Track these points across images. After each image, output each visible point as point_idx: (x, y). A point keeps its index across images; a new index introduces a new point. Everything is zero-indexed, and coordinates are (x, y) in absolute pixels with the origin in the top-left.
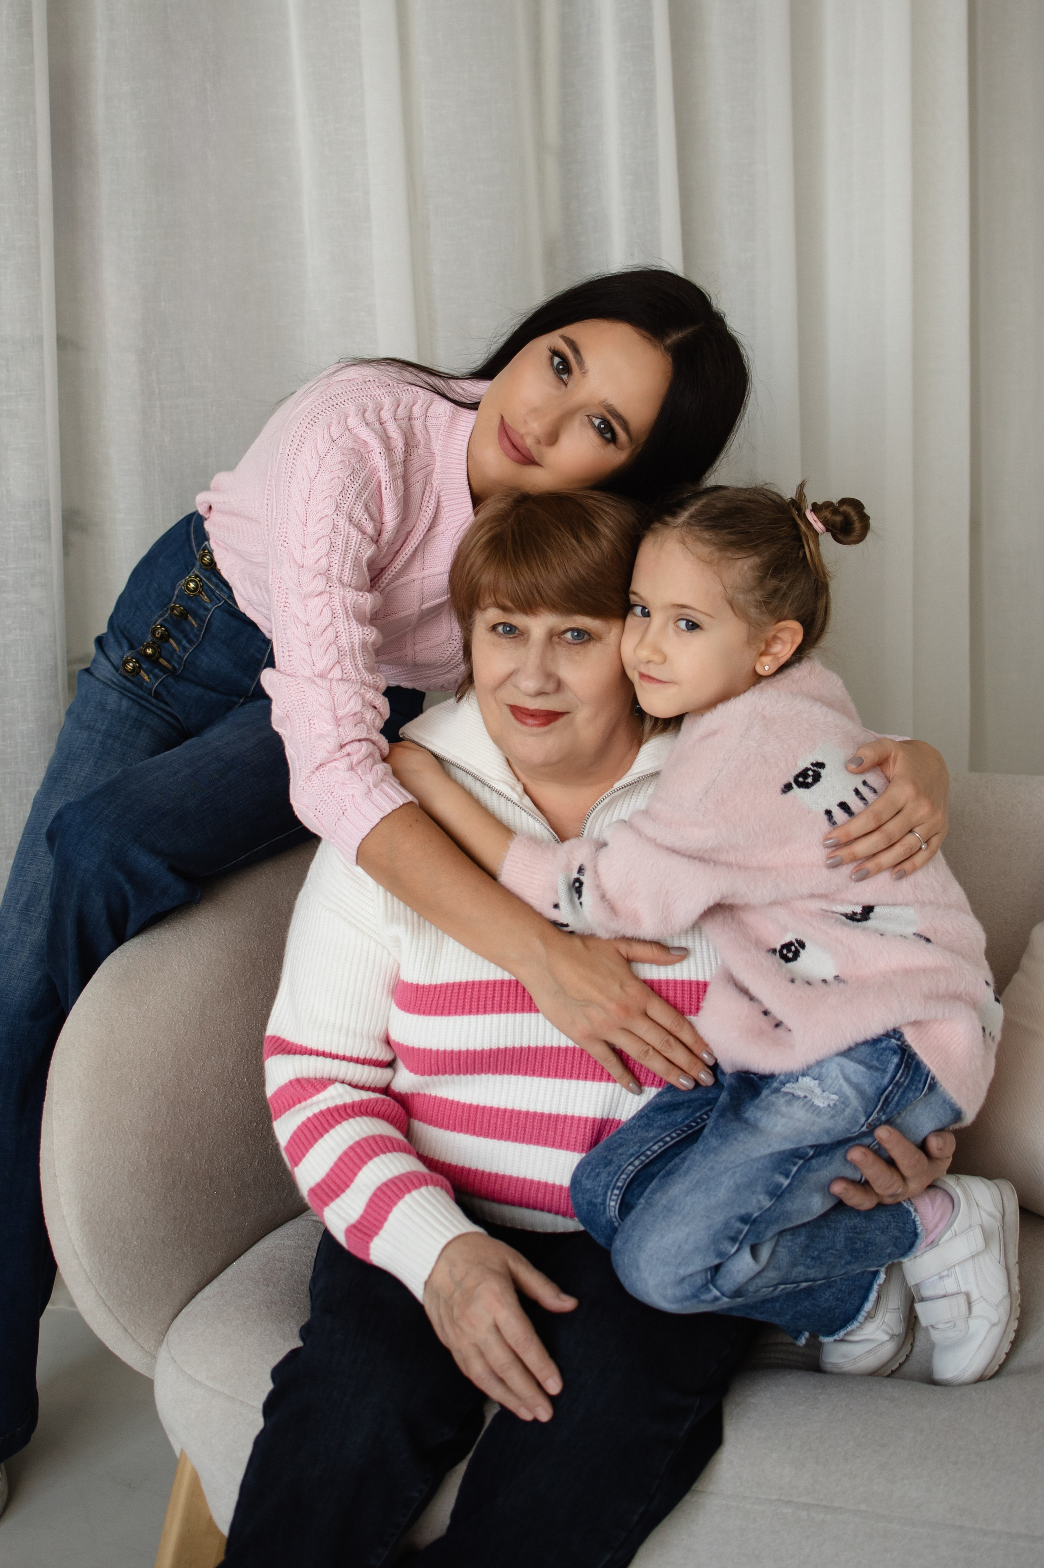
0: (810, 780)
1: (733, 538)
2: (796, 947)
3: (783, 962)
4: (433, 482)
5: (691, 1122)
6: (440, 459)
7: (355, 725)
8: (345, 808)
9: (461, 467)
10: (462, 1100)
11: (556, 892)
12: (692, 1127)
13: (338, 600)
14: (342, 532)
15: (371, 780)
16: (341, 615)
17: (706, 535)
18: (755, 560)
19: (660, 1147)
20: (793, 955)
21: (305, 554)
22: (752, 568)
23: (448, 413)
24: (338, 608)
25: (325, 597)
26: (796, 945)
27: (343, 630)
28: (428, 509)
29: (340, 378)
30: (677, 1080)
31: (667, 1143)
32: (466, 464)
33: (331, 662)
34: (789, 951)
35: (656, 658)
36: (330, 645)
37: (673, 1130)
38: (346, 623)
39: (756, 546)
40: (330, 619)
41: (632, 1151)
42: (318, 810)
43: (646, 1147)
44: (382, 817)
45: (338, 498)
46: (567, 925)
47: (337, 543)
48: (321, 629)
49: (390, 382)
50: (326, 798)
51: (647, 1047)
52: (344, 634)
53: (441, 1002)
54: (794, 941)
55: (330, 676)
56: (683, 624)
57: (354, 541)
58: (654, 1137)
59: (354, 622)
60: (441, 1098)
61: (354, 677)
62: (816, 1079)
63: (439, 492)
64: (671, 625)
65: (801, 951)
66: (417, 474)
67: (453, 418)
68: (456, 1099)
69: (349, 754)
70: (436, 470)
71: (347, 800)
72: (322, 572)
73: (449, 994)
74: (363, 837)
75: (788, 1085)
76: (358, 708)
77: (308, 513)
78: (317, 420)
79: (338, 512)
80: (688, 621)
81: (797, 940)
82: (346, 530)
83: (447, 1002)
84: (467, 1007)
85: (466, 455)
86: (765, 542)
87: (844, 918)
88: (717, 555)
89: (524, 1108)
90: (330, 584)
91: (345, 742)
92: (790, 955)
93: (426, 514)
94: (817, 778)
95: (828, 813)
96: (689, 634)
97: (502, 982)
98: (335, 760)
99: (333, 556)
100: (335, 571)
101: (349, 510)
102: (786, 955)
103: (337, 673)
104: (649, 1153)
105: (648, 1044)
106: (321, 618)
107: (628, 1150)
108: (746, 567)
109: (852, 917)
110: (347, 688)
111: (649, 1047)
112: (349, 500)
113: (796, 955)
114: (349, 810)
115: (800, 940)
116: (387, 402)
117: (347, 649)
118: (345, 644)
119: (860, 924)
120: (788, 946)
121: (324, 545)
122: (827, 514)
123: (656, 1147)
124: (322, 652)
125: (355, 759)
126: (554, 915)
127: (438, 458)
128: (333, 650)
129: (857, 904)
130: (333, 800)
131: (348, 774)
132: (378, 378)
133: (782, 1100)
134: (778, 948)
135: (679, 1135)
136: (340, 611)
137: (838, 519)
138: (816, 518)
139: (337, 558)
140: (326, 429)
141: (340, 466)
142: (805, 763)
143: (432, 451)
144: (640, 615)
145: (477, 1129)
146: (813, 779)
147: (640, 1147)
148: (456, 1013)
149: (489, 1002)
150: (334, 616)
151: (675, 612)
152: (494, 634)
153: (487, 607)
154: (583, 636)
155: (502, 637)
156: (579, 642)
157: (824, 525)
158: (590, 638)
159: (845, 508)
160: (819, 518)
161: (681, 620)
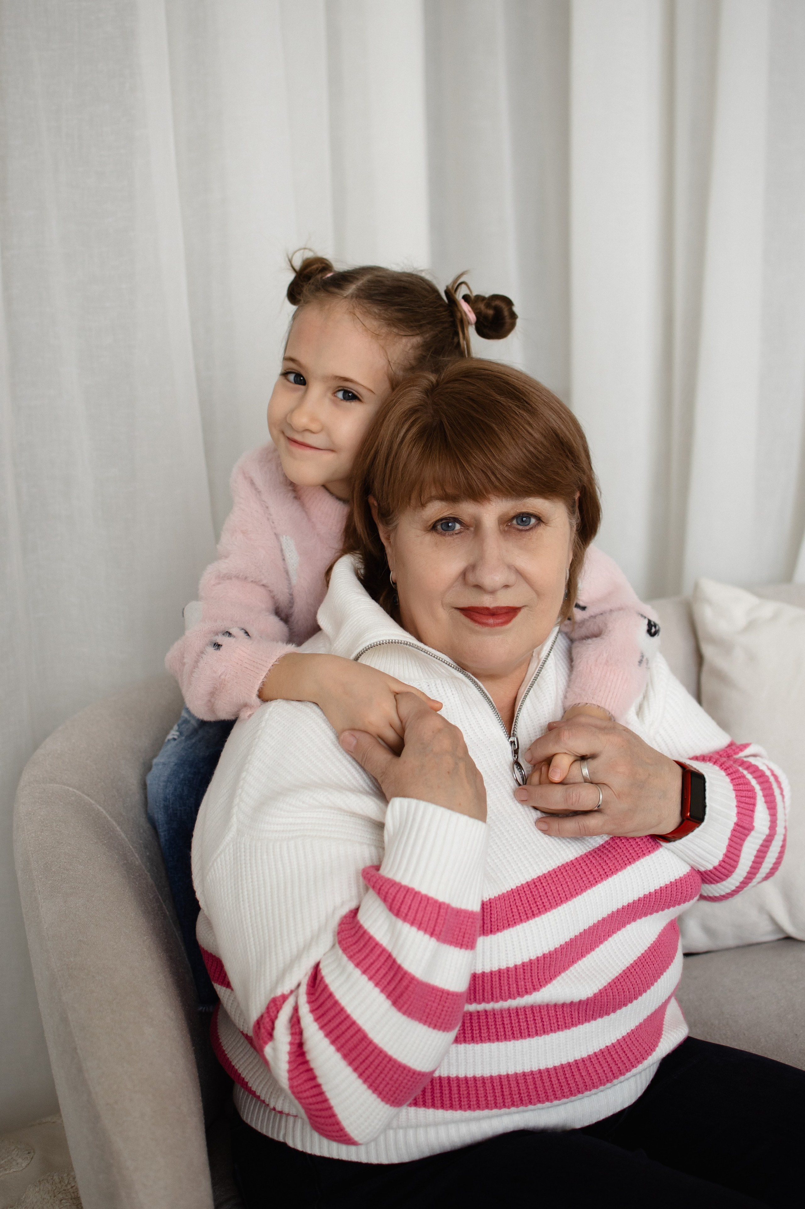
1: (400, 315)
17: (375, 309)
18: (417, 340)
22: (413, 347)
35: (314, 427)
39: (421, 326)
56: (340, 395)
64: (329, 394)
86: (429, 323)
88: (384, 330)
108: (409, 345)
122: (482, 306)
137: (491, 312)
138: (470, 309)
151: (333, 383)
152: (435, 534)
153: (427, 503)
154: (530, 521)
155: (444, 535)
156: (527, 528)
157: (476, 316)
158: (537, 522)
159: (498, 303)
160: (472, 308)
161: (339, 391)
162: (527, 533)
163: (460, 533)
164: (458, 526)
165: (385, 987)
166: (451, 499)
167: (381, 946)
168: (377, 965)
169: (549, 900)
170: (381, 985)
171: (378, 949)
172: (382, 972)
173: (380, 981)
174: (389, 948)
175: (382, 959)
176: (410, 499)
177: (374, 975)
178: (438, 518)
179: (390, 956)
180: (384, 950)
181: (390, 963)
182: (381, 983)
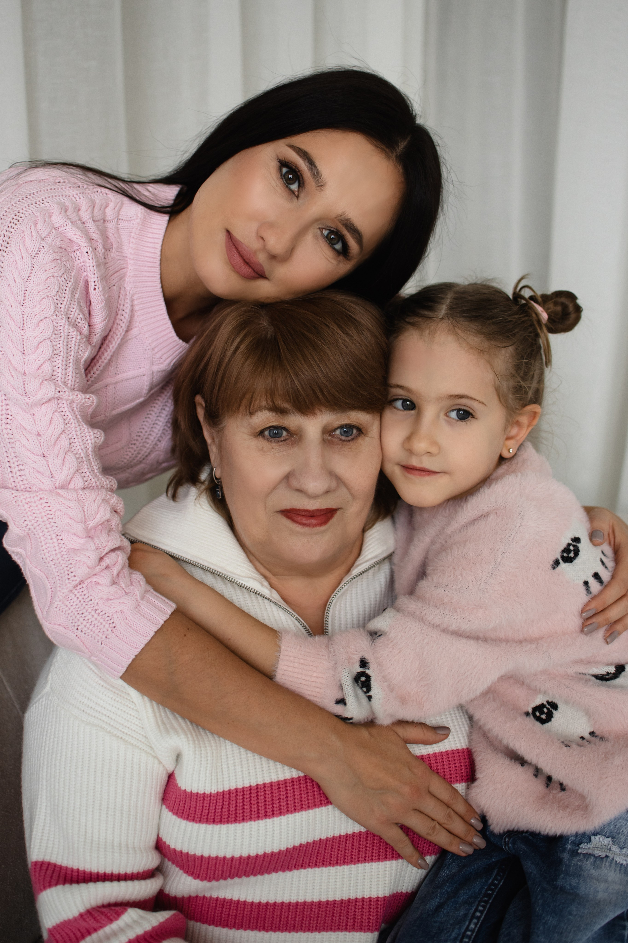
0: (572, 555)
1: (495, 328)
2: (548, 709)
3: (538, 724)
4: (126, 286)
5: (487, 890)
6: (132, 262)
7: (108, 534)
8: (114, 625)
9: (153, 270)
10: (249, 899)
11: (341, 688)
12: (489, 896)
13: (65, 405)
14: (62, 334)
15: (137, 593)
16: (72, 420)
17: (473, 326)
18: (511, 349)
19: (476, 924)
20: (546, 717)
21: (26, 360)
22: (510, 356)
23: (139, 215)
24: (68, 413)
25: (54, 403)
26: (548, 706)
27: (75, 436)
28: (124, 313)
29: (28, 179)
30: (459, 848)
31: (478, 918)
32: (159, 267)
33: (72, 471)
34: (542, 713)
35: (434, 450)
36: (66, 453)
37: (477, 903)
38: (78, 429)
39: (515, 335)
40: (63, 427)
41: (454, 935)
42: (80, 630)
43: (465, 928)
44: (156, 630)
45: (55, 298)
46: (351, 719)
47: (58, 346)
48: (54, 438)
49: (80, 184)
50: (90, 616)
51: (433, 823)
52: (76, 440)
53: (232, 809)
54: (545, 703)
55: (71, 486)
56: (454, 414)
57: (73, 342)
58: (466, 915)
59: (85, 426)
60: (224, 899)
61: (94, 484)
62: (608, 837)
63: (133, 296)
64: (442, 416)
65: (554, 712)
66: (113, 277)
67: (144, 222)
68: (242, 899)
69: (107, 567)
70: (128, 274)
71: (115, 616)
72: (47, 377)
73: (240, 800)
74: (137, 653)
75: (583, 846)
76: (108, 516)
77: (25, 316)
78: (20, 219)
79: (57, 313)
80: (459, 410)
81: (548, 702)
82: (66, 331)
83: (239, 808)
84: (262, 812)
85: (159, 258)
86: (519, 331)
87: (593, 678)
88: (486, 345)
89: (316, 899)
90: (59, 389)
91: (104, 554)
92: (544, 717)
93: (122, 317)
94: (577, 552)
95: (586, 583)
96: (460, 423)
97: (292, 780)
98: (95, 575)
99: (55, 360)
100: (59, 375)
101: (66, 310)
102: (539, 717)
103: (78, 482)
104: (469, 933)
105: (433, 820)
106: (52, 426)
107: (451, 935)
108: (507, 356)
109: (603, 678)
110: (95, 496)
111: (435, 822)
112: (65, 299)
113: (550, 717)
114: (118, 626)
115: (552, 702)
116: (84, 203)
117: (82, 455)
118: (80, 451)
119: (608, 682)
120: (539, 708)
121: (46, 350)
122: (551, 305)
123: (472, 926)
124: (60, 462)
125: (115, 571)
126: (339, 709)
127: (130, 262)
128: (71, 459)
129: (611, 664)
130: (99, 618)
131: (113, 589)
132: (68, 180)
133: (588, 864)
134: (530, 710)
135: (484, 907)
136: (70, 417)
137: (559, 309)
138: (542, 309)
139: (60, 361)
140: (33, 227)
141: (53, 265)
142: (566, 540)
143: (125, 255)
144: (401, 408)
145: (266, 925)
146: (574, 554)
147: (460, 929)
148: (251, 819)
149: (283, 804)
150: (66, 422)
151: (447, 403)
152: (261, 439)
153: (256, 411)
154: (352, 432)
155: (271, 441)
156: (350, 438)
157: (548, 315)
158: (358, 433)
159: (563, 300)
160: (544, 309)
161: (453, 410)
162: (348, 443)
163: (286, 440)
164: (285, 433)
166: (281, 412)
169: (287, 804)
176: (239, 406)
178: (267, 426)
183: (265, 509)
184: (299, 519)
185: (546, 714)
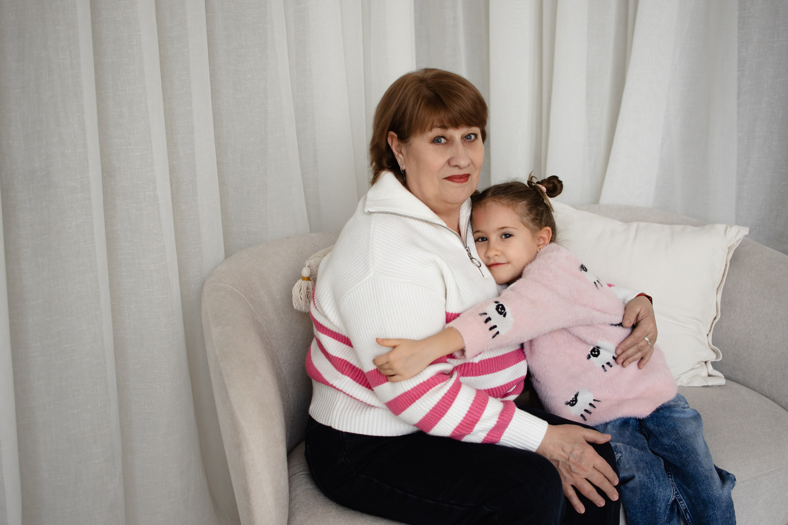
3: (595, 358)
20: (598, 353)
26: (596, 348)
39: (524, 196)
56: (503, 237)
65: (599, 349)
80: (506, 234)
81: (595, 346)
88: (511, 202)
102: (595, 354)
120: (593, 350)
122: (546, 184)
138: (542, 187)
152: (432, 144)
155: (437, 145)
156: (471, 140)
157: (546, 188)
159: (552, 181)
161: (503, 235)
165: (464, 422)
167: (481, 416)
168: (473, 416)
170: (464, 420)
171: (479, 415)
172: (470, 419)
173: (466, 419)
174: (481, 420)
175: (476, 418)
177: (468, 416)
179: (478, 420)
180: (479, 417)
181: (475, 421)
182: (465, 419)
183: (438, 179)
184: (455, 180)
185: (597, 351)
